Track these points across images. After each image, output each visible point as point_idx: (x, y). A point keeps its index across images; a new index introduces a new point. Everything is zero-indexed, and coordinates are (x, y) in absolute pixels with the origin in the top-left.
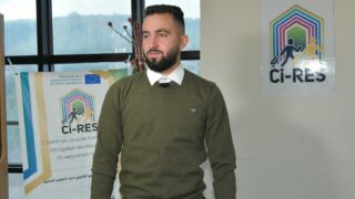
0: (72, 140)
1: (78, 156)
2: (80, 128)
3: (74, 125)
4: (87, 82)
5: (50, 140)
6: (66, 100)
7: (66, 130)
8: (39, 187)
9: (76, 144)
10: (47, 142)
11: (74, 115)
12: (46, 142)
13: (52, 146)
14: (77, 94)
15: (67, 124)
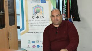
0: (36, 21)
1: (37, 26)
2: (38, 17)
5: (29, 20)
6: (34, 8)
7: (34, 17)
8: (25, 34)
9: (36, 22)
12: (27, 21)
13: (29, 22)
14: (38, 6)
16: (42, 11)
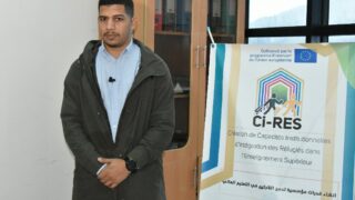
2: (277, 122)
3: (270, 117)
4: (297, 60)
5: (237, 130)
6: (264, 83)
10: (234, 134)
11: (272, 103)
12: (232, 133)
14: (281, 76)
15: (261, 114)
16: (298, 97)
